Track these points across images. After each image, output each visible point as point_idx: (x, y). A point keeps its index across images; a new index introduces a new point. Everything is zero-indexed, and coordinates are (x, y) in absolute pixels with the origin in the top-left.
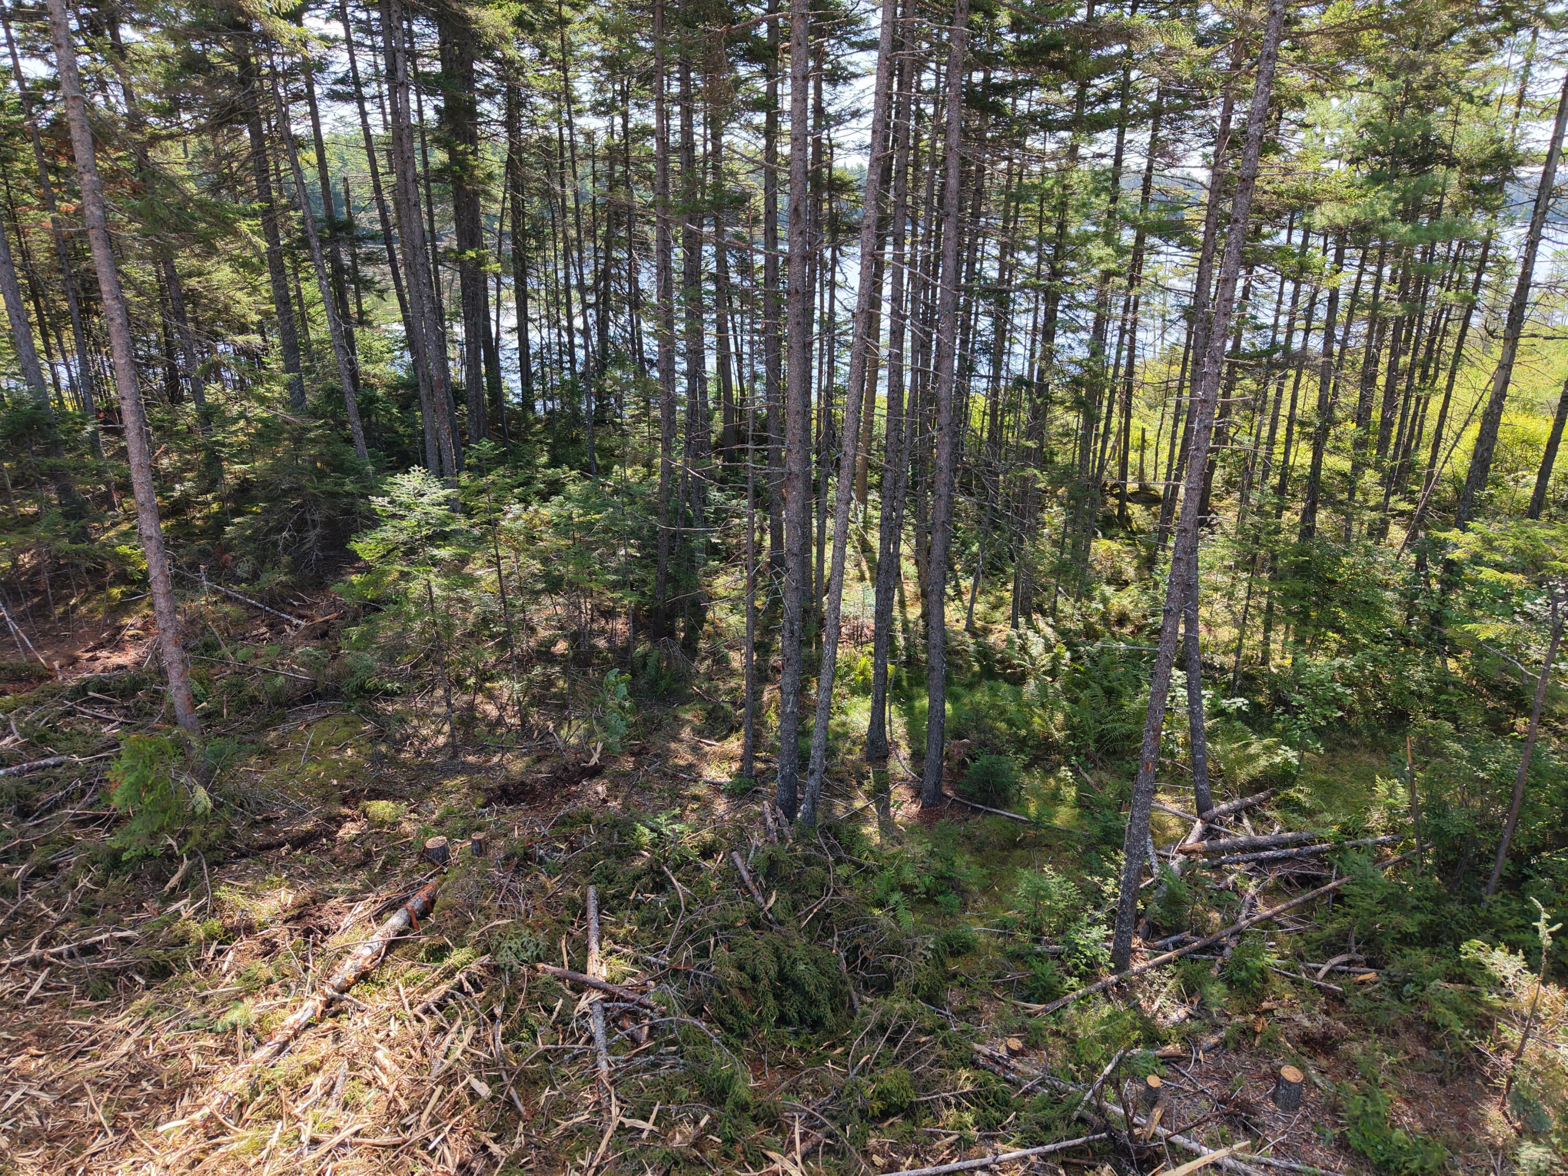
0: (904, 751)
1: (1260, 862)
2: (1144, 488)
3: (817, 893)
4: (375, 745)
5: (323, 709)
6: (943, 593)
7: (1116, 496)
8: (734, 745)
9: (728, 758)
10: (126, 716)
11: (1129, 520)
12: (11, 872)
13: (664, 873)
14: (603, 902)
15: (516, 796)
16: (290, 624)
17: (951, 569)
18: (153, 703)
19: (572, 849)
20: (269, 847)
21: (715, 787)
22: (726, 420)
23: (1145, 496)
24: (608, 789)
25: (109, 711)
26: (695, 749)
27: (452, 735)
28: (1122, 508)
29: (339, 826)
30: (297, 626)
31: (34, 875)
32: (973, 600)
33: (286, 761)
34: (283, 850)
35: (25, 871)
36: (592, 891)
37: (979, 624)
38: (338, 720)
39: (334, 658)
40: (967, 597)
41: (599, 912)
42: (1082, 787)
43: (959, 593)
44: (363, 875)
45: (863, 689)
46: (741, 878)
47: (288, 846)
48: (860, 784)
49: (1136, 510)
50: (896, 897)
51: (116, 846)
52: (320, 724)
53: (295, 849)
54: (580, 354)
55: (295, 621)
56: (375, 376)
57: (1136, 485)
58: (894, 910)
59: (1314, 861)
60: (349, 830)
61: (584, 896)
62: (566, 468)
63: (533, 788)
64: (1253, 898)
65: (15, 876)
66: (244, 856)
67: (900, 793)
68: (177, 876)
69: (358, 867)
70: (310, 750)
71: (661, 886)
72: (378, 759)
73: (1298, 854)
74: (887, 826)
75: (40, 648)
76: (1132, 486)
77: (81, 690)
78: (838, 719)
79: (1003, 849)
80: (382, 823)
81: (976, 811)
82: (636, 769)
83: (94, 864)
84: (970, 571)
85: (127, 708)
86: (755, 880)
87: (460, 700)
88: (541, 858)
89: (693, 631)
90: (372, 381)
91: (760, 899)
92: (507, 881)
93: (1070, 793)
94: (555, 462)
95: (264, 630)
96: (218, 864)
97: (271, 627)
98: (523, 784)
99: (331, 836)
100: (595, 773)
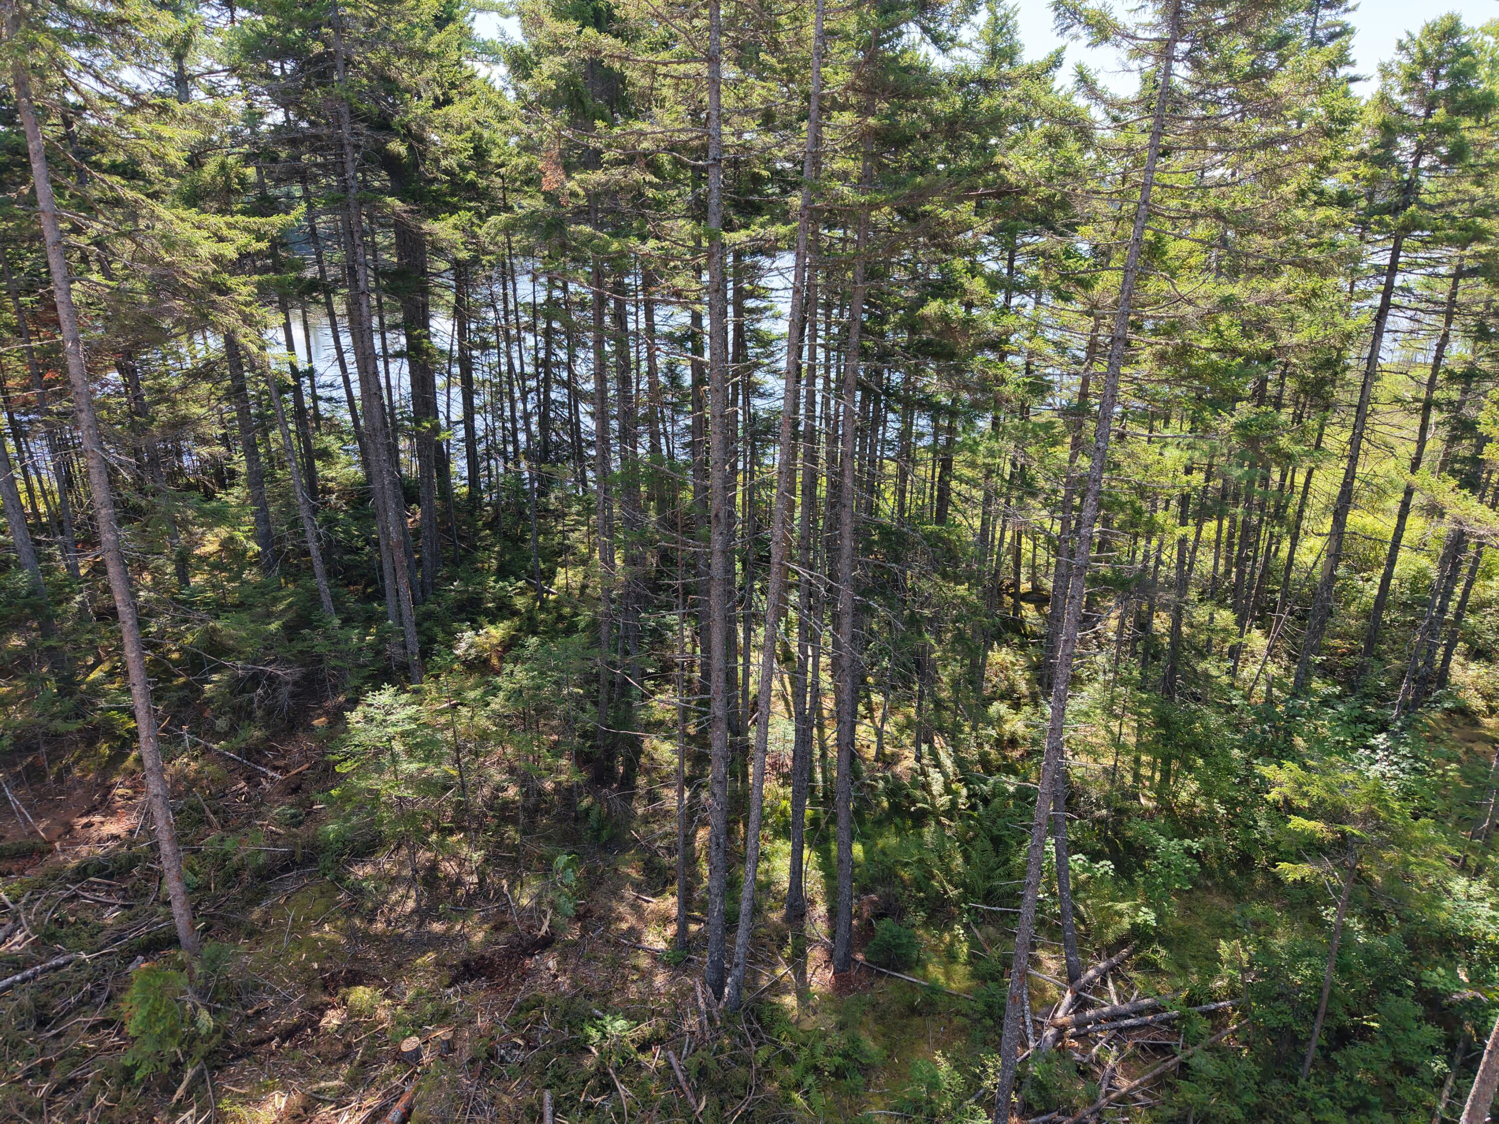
0: (821, 909)
1: (1120, 1030)
2: (1036, 589)
3: (741, 1092)
4: (349, 917)
5: (299, 877)
6: (855, 712)
7: (1011, 595)
8: (669, 903)
9: (665, 920)
10: (124, 898)
11: (1022, 622)
12: (36, 1090)
13: (609, 1074)
14: (557, 1105)
15: (477, 971)
16: (266, 777)
17: (864, 681)
18: (147, 881)
19: (529, 1047)
20: (261, 1042)
21: (655, 956)
22: (659, 511)
23: (1038, 597)
24: (558, 963)
25: (109, 894)
26: (636, 908)
27: (418, 901)
28: (1017, 609)
29: (322, 1015)
30: (272, 778)
31: (56, 1091)
32: (884, 719)
33: (270, 940)
34: (274, 1044)
35: (48, 1089)
36: (547, 1095)
37: (888, 749)
38: (314, 891)
39: (308, 814)
40: (878, 714)
41: (554, 1115)
42: (974, 943)
43: (870, 709)
44: (345, 1069)
45: (783, 831)
46: (676, 1077)
47: (277, 1039)
48: (780, 948)
49: (1029, 611)
50: (810, 1080)
51: (128, 1063)
52: (299, 896)
53: (284, 1041)
54: (522, 437)
55: (271, 774)
56: (333, 479)
57: (1029, 585)
58: (807, 1092)
59: (1165, 1028)
60: (332, 1019)
61: (541, 1100)
62: (512, 579)
63: (492, 961)
64: (1114, 1070)
65: (39, 1095)
66: (239, 1057)
67: (816, 954)
68: (183, 1086)
69: (340, 1059)
70: (292, 928)
71: (607, 1087)
72: (352, 934)
73: (1152, 1021)
74: (803, 994)
75: (38, 817)
76: (1026, 586)
77: (82, 872)
78: (763, 866)
79: (902, 1016)
80: (360, 1013)
81: (880, 974)
82: (582, 936)
83: (108, 1078)
84: (880, 686)
85: (125, 890)
86: (688, 1080)
87: (424, 856)
88: (503, 1057)
89: (632, 765)
90: (330, 484)
91: (693, 1101)
92: (473, 1089)
93: (964, 950)
94: (503, 573)
95: (243, 784)
96: (218, 1068)
97: (248, 780)
98: (483, 957)
99: (315, 1026)
100: (546, 943)
